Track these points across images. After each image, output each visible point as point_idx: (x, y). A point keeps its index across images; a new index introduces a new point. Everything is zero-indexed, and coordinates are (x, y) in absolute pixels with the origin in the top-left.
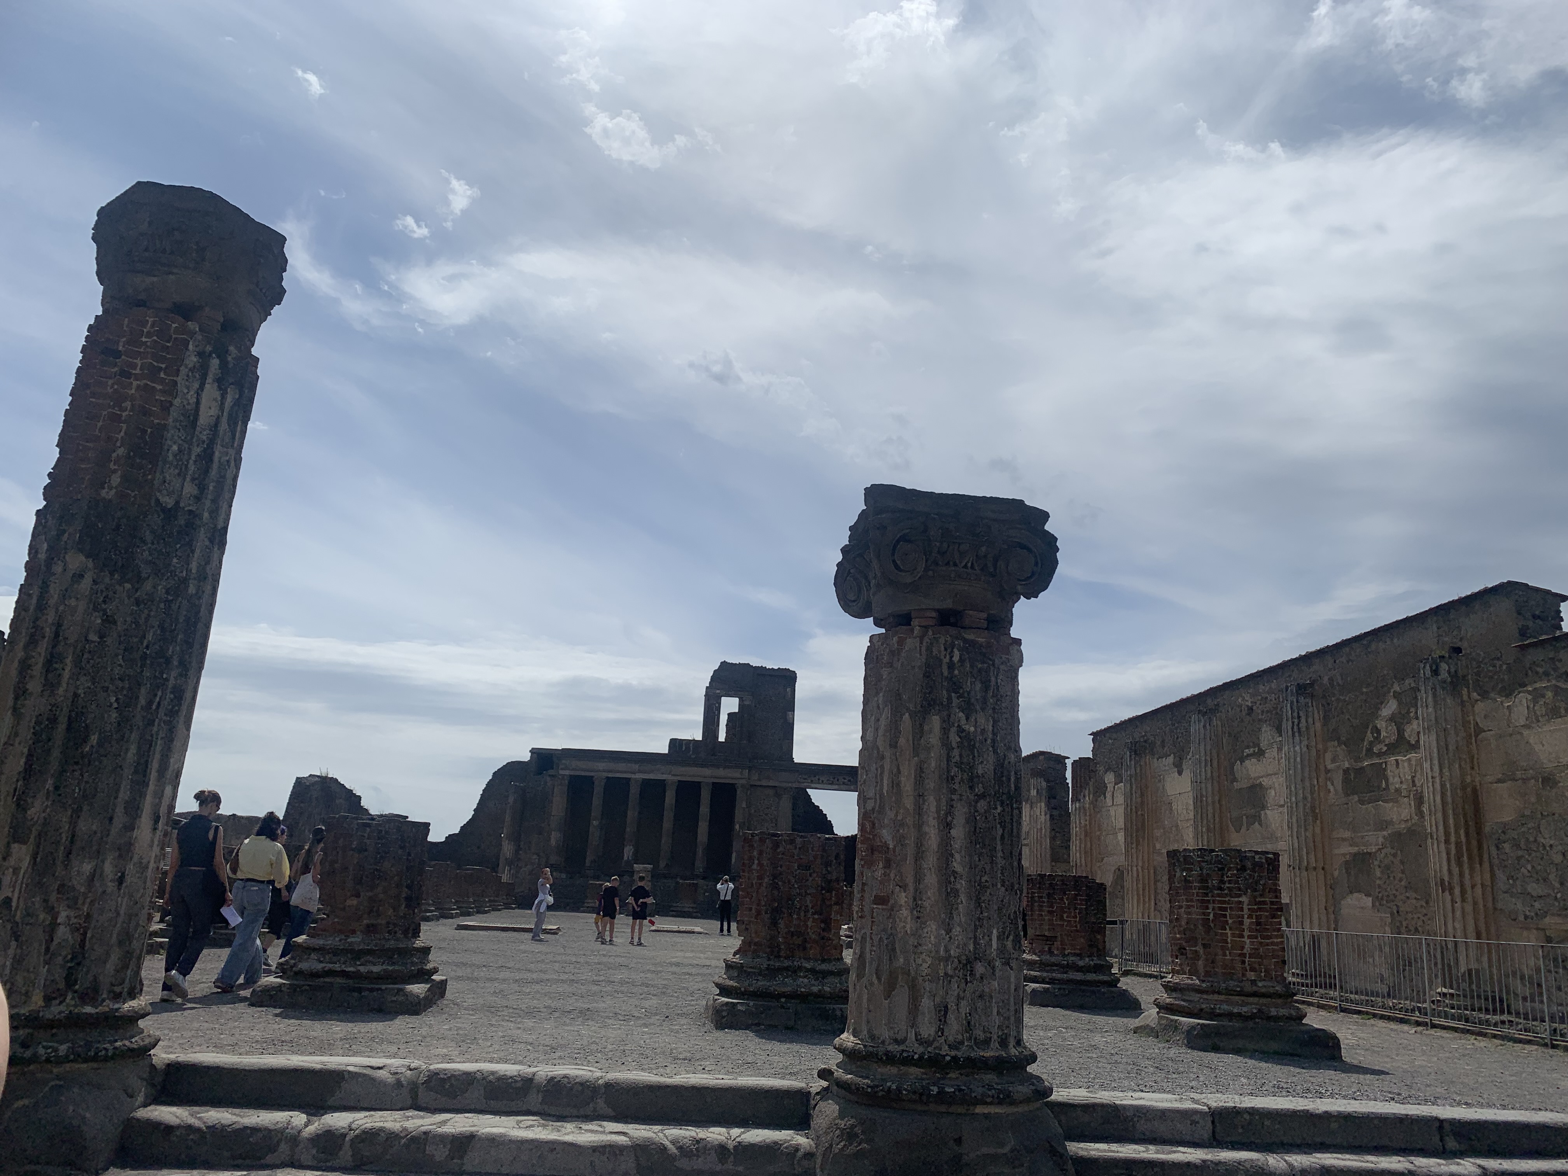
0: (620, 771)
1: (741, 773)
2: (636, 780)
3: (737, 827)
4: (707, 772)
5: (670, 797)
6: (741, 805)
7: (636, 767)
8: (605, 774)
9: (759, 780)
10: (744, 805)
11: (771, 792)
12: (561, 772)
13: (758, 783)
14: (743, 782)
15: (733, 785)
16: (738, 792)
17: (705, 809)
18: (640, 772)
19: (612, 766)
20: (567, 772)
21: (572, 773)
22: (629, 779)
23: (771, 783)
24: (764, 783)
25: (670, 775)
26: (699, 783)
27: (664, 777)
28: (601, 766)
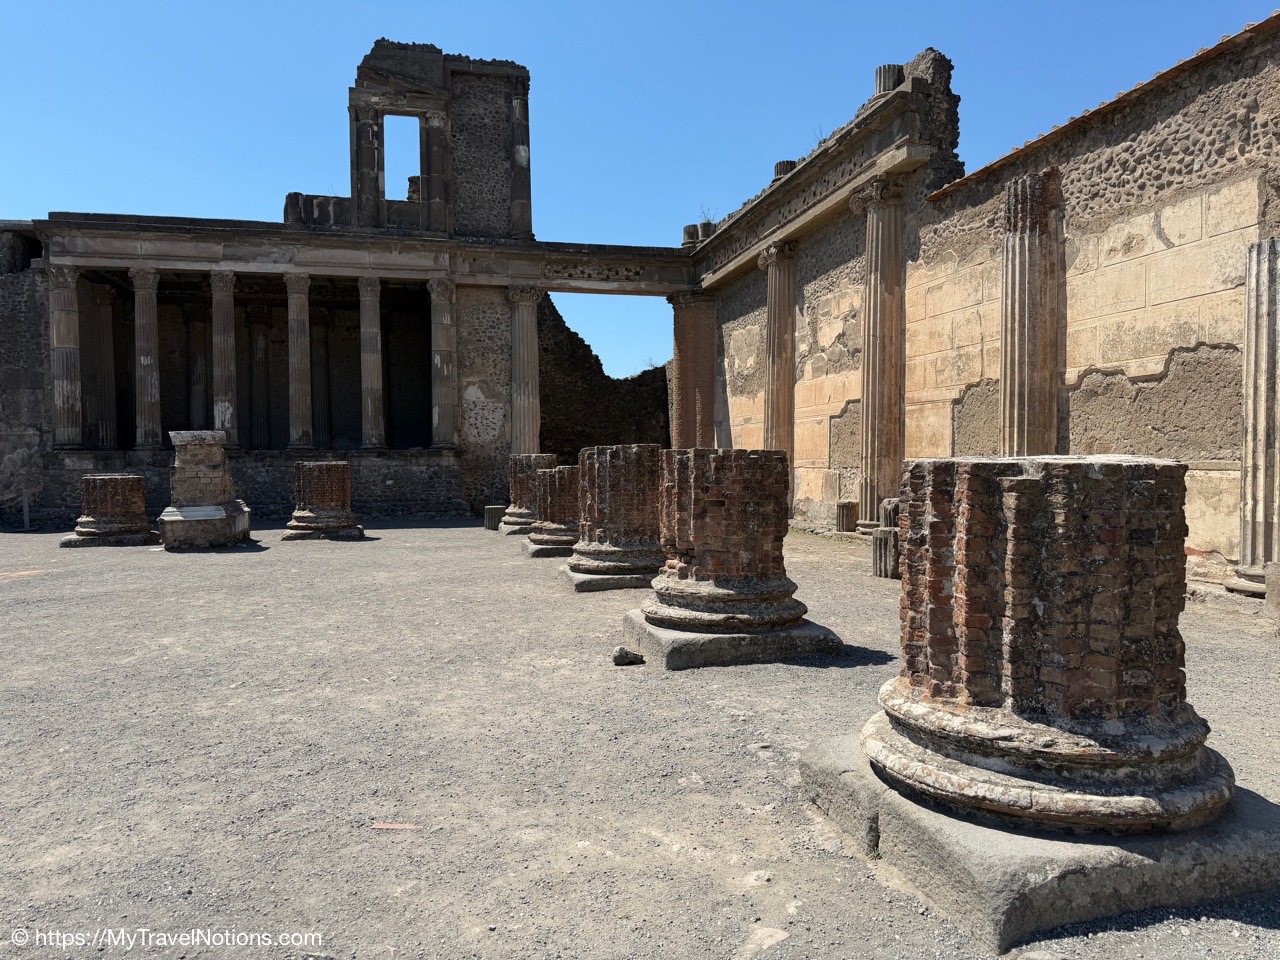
0: (187, 259)
1: (436, 259)
2: (221, 275)
3: (437, 360)
4: (366, 257)
5: (297, 307)
6: (442, 320)
7: (218, 249)
8: (152, 265)
9: (472, 274)
10: (447, 320)
11: (497, 298)
12: (54, 260)
13: (470, 281)
14: (442, 275)
15: (424, 283)
16: (434, 296)
17: (370, 328)
18: (226, 258)
19: (164, 247)
20: (67, 261)
21: (82, 262)
22: (206, 275)
23: (497, 281)
24: (482, 280)
25: (295, 264)
26: (356, 280)
27: (279, 268)
28: (144, 246)
